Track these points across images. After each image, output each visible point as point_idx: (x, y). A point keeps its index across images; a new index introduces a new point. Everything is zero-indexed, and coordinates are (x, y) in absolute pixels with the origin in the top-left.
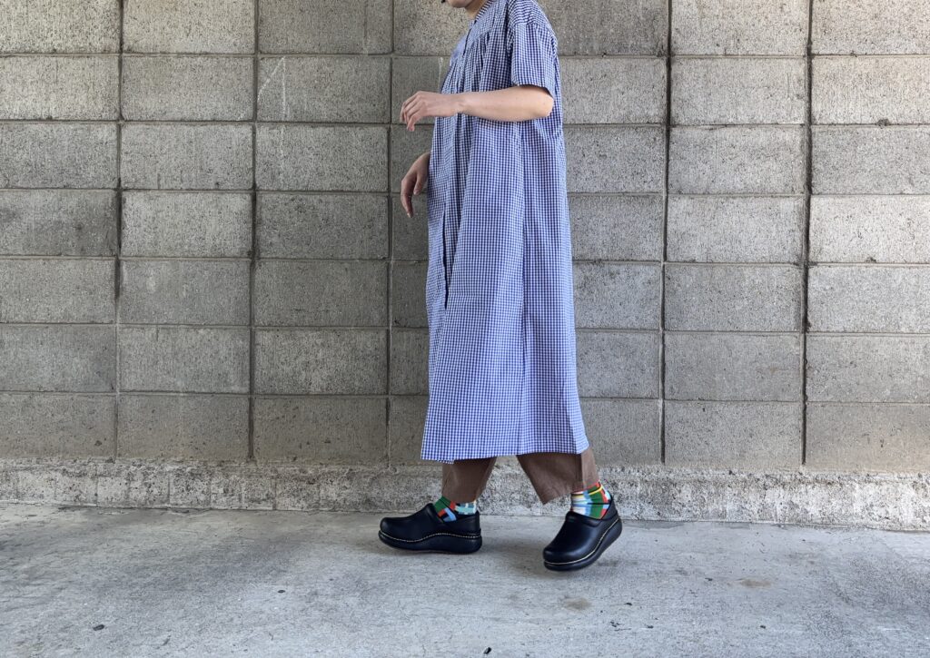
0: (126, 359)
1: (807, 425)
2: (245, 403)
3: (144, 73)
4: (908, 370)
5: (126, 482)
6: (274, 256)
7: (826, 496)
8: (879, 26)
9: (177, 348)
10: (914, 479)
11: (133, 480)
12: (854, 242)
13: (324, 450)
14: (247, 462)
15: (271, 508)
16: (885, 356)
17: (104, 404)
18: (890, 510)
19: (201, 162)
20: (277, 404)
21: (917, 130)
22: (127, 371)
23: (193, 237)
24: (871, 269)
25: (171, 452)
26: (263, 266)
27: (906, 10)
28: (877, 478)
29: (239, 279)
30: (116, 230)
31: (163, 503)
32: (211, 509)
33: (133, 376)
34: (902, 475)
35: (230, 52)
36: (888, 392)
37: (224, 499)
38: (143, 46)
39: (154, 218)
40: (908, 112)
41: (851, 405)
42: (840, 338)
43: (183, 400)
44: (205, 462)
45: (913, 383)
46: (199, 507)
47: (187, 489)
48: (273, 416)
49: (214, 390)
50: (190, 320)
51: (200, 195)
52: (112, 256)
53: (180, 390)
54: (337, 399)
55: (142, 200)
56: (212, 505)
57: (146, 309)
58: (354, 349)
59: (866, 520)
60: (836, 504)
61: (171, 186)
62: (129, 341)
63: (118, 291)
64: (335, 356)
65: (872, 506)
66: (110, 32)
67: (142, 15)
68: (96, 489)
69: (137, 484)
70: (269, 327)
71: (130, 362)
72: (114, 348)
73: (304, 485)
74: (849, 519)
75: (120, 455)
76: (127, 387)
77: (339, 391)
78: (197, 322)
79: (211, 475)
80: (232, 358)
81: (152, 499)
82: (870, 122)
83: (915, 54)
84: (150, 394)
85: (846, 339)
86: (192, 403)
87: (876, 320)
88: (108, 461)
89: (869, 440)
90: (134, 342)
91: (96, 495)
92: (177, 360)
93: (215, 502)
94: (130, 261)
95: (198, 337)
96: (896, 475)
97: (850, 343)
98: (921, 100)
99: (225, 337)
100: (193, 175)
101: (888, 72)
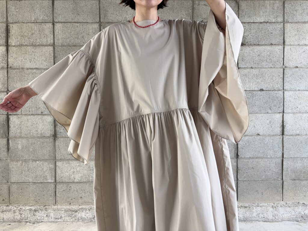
0: (12, 172)
1: (239, 188)
2: (53, 185)
3: (15, 75)
4: (270, 170)
5: (13, 213)
6: (62, 136)
7: (245, 211)
8: (260, 58)
9: (29, 168)
10: (273, 205)
11: (16, 213)
12: (253, 129)
13: (80, 201)
14: (54, 205)
15: (62, 221)
16: (263, 165)
17: (5, 187)
18: (265, 215)
19: (36, 105)
20: (64, 185)
21: (272, 92)
22: (12, 176)
23: (34, 131)
24: (258, 137)
25: (28, 203)
26: (58, 140)
27: (268, 53)
28: (261, 205)
29: (50, 144)
30: (7, 128)
31: (26, 220)
32: (42, 222)
33: (14, 178)
34: (269, 204)
35: (45, 67)
36: (264, 177)
37: (46, 218)
38: (15, 66)
39: (20, 124)
40: (270, 87)
41: (252, 181)
42: (248, 160)
43: (32, 185)
44: (40, 206)
45: (272, 174)
46: (38, 221)
47: (34, 215)
48: (62, 190)
49: (42, 182)
50: (33, 158)
51: (36, 116)
52: (6, 137)
53: (30, 182)
54: (84, 184)
55: (16, 118)
56: (42, 221)
57: (18, 155)
58: (89, 167)
59: (258, 219)
60: (248, 214)
61: (26, 113)
62: (12, 166)
63: (8, 149)
64: (83, 169)
65: (259, 214)
66: (4, 62)
67: (15, 56)
68: (3, 215)
69: (17, 214)
70: (61, 160)
71: (13, 173)
72: (8, 168)
73: (74, 213)
74: (252, 218)
75: (11, 204)
76: (12, 181)
77: (85, 181)
78: (36, 159)
79: (42, 210)
80: (48, 171)
81: (22, 219)
82: (257, 90)
83: (271, 67)
84: (20, 183)
85: (251, 160)
86: (35, 186)
87: (260, 154)
88: (7, 206)
89: (258, 192)
90: (14, 166)
91: (3, 217)
92: (29, 172)
93: (43, 219)
94: (12, 139)
95: (36, 164)
96: (267, 204)
97: (252, 161)
98: (273, 83)
99: (46, 164)
100: (33, 109)
101: (263, 74)
